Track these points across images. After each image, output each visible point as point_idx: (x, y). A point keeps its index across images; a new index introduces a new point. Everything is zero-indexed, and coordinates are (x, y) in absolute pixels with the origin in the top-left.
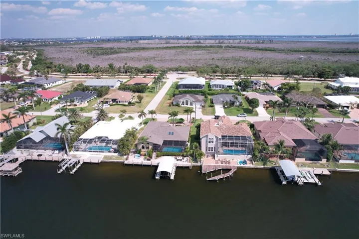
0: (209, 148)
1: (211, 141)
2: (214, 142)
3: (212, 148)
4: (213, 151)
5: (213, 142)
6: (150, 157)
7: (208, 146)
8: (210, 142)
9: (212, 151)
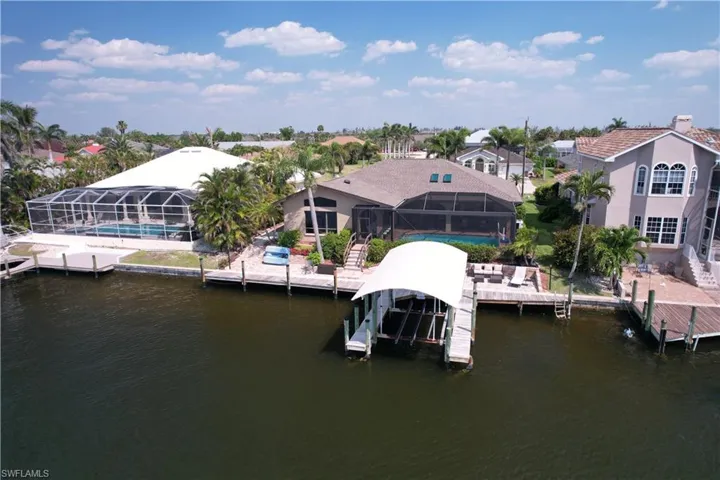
0: (654, 222)
1: (670, 178)
2: (686, 188)
3: (671, 223)
4: (676, 245)
5: (677, 188)
6: (337, 259)
7: (650, 212)
8: (658, 188)
9: (668, 239)
